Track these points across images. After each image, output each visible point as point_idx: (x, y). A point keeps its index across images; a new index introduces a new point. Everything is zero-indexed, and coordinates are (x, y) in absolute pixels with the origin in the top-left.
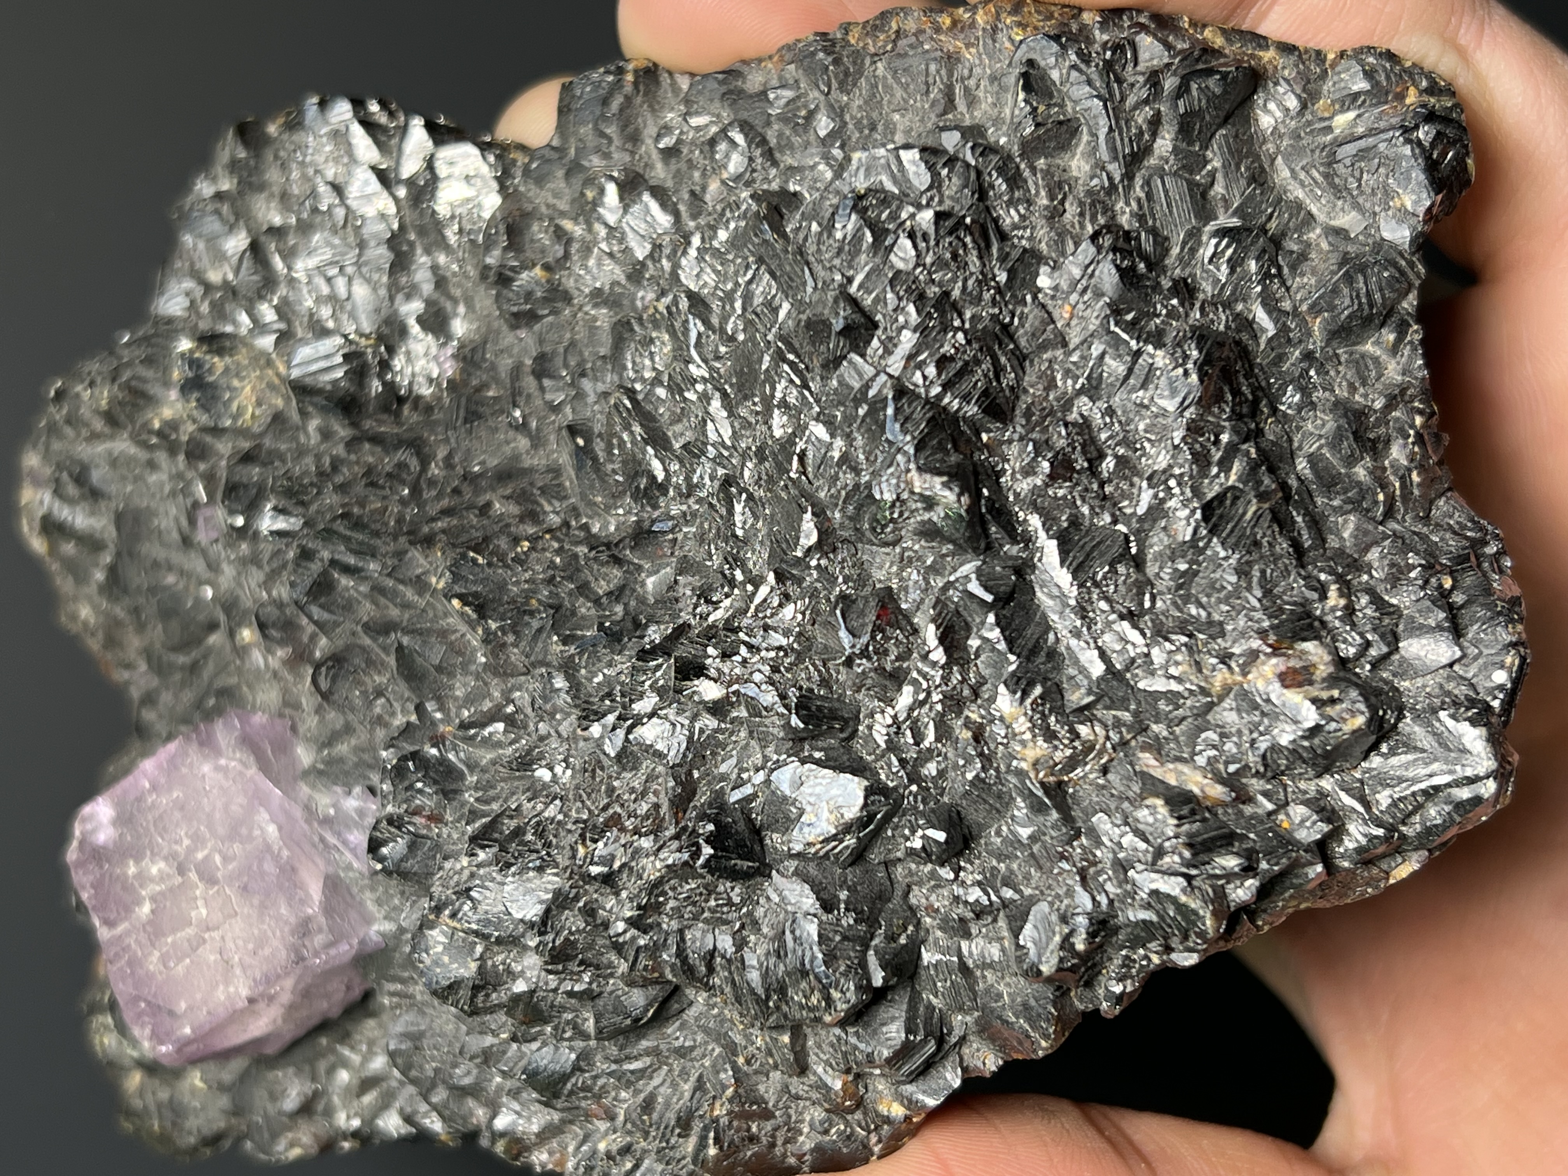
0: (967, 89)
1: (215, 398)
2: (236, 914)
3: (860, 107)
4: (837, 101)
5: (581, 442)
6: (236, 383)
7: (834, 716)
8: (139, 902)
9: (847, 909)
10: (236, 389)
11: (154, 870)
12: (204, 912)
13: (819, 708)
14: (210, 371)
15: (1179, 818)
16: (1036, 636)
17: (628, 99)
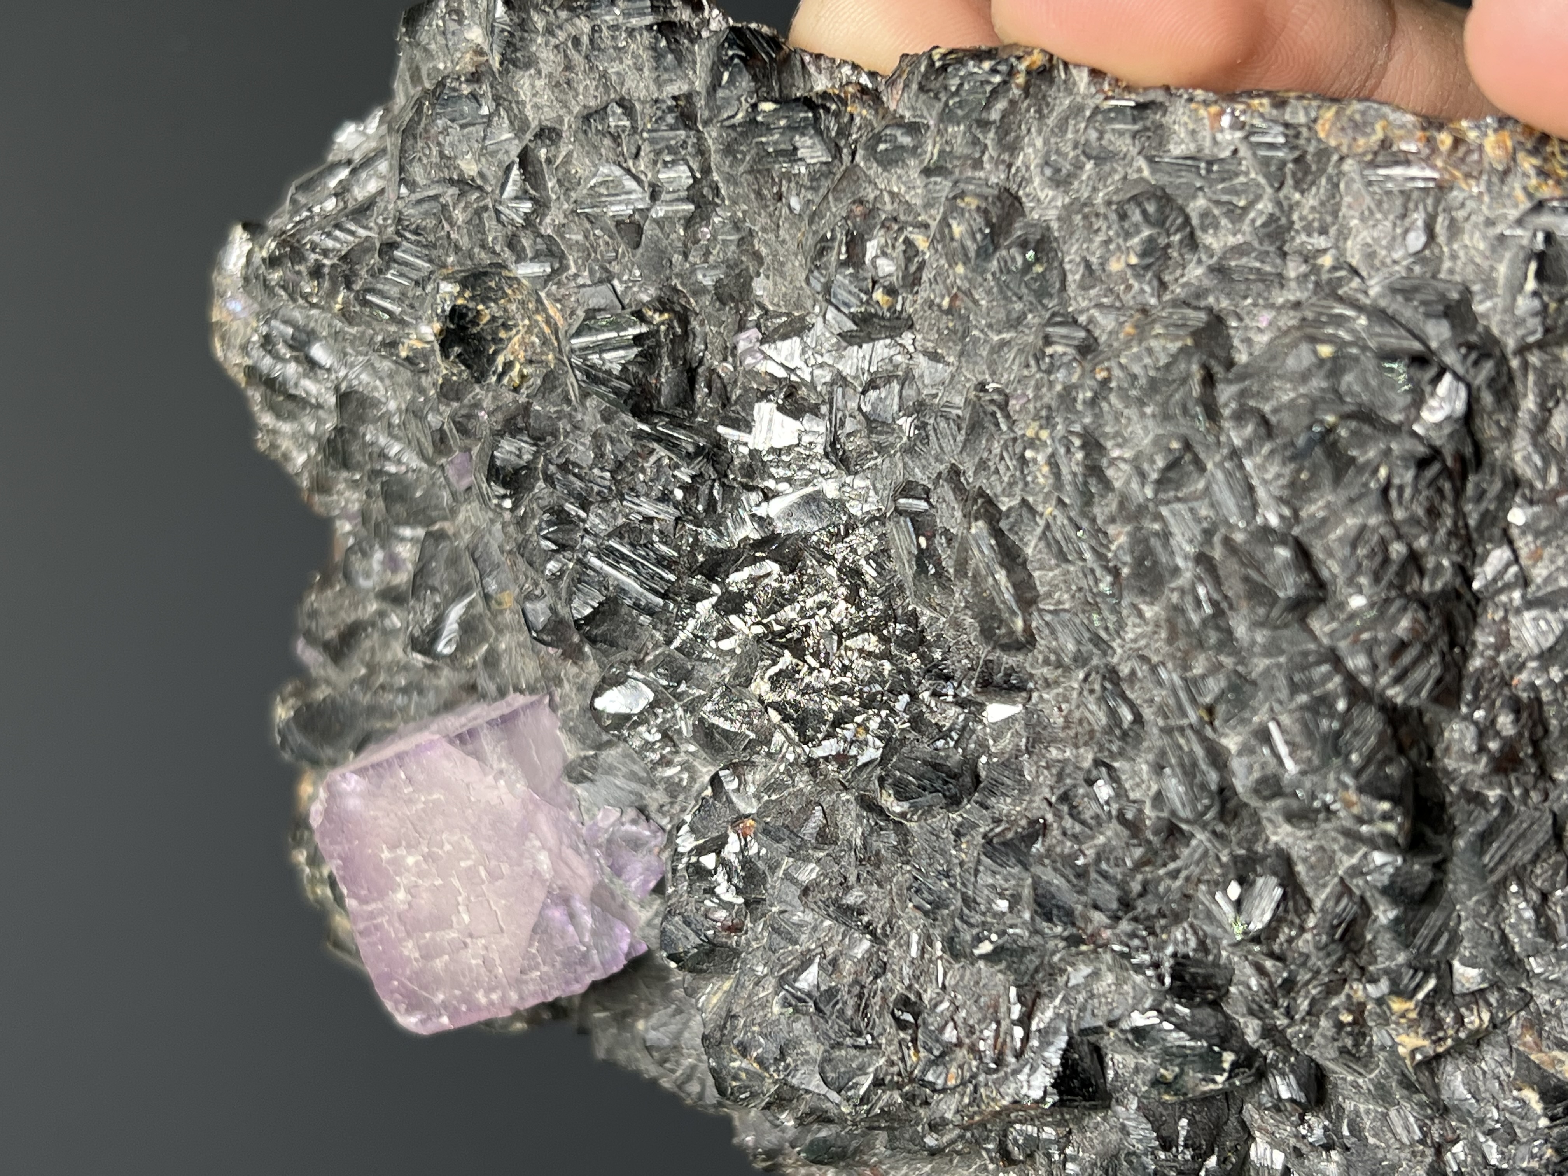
0: (1453, 221)
1: (479, 353)
2: (502, 931)
3: (1313, 209)
4: (1287, 198)
5: (923, 541)
6: (502, 334)
7: (1208, 984)
8: (395, 888)
9: (1186, 1146)
10: (501, 340)
11: (410, 861)
12: (466, 918)
13: (1194, 976)
14: (475, 322)
15: (1552, 1119)
16: (1439, 923)
17: (1013, 103)
